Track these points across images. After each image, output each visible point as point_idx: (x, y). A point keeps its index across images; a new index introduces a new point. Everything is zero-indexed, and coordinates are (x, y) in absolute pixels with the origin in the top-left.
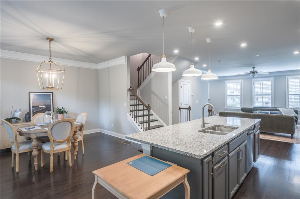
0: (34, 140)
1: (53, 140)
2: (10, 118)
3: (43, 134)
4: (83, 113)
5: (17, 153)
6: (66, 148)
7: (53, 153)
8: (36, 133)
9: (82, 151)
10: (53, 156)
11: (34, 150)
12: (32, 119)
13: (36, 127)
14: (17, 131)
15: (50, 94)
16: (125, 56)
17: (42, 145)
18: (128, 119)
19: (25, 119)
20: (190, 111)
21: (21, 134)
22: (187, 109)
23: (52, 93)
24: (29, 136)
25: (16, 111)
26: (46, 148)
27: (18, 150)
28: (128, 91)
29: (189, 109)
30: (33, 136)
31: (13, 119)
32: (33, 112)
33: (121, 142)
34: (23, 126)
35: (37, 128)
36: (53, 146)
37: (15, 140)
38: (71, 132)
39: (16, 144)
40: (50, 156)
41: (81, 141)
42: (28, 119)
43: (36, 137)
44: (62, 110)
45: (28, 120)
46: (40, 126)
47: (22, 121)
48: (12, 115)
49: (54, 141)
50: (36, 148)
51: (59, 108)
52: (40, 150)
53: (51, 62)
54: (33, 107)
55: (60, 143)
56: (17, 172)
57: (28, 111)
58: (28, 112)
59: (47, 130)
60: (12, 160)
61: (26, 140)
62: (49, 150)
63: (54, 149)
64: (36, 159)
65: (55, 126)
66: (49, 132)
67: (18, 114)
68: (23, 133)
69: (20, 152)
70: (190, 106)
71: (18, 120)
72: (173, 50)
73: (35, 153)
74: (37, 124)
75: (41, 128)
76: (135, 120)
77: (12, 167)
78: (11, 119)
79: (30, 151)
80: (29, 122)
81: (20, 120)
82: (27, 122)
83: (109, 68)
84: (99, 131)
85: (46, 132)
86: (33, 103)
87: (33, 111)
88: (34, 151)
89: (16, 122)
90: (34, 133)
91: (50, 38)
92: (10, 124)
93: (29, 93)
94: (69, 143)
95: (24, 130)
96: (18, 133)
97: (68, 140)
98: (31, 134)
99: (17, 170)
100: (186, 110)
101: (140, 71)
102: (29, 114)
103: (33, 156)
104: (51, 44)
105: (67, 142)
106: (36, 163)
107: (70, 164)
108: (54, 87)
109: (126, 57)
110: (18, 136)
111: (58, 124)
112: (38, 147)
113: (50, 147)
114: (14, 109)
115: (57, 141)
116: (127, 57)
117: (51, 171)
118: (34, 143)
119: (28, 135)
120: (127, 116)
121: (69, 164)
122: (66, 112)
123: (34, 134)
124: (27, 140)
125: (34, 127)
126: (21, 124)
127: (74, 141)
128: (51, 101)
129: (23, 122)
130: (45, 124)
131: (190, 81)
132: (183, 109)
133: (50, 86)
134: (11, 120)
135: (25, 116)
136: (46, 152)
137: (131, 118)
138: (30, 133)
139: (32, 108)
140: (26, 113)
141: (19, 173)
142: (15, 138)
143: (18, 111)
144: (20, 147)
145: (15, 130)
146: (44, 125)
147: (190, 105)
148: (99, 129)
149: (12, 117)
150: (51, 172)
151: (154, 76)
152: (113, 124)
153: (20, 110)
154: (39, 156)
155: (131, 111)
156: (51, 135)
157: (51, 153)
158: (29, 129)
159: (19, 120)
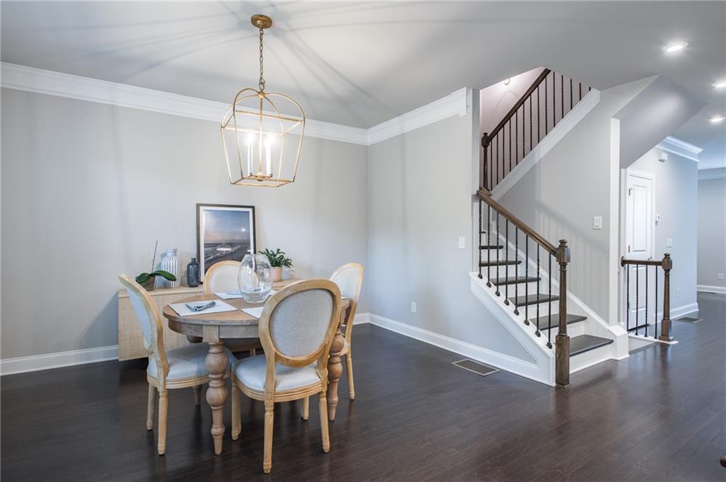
0: (213, 350)
1: (276, 354)
2: (150, 273)
3: (243, 329)
4: (350, 265)
5: (160, 389)
6: (314, 385)
7: (275, 404)
8: (219, 326)
9: (349, 390)
10: (272, 413)
11: (212, 384)
12: (203, 278)
13: (218, 302)
14: (166, 315)
15: (248, 212)
16: (467, 88)
17: (237, 365)
18: (473, 288)
19: (186, 279)
20: (667, 272)
21: (175, 324)
22: (657, 264)
23: (253, 207)
24: (199, 336)
25: (164, 255)
26: (252, 379)
27: (165, 379)
28: (473, 201)
29: (666, 263)
30: (211, 336)
31: (157, 277)
32: (205, 258)
33: (453, 363)
34: (180, 297)
35: (222, 307)
36: (275, 375)
37: (156, 343)
38: (331, 330)
39: (159, 359)
40: (265, 411)
41: (346, 356)
42: (193, 279)
43: (220, 339)
44: (278, 256)
45: (193, 281)
46: (227, 300)
47: (178, 282)
48: (156, 265)
49: (277, 358)
50: (219, 376)
51: (270, 251)
52: (230, 381)
53: (264, 93)
54: (206, 245)
55: (296, 366)
56: (160, 453)
57: (195, 257)
58: (195, 259)
59: (258, 316)
60: (149, 405)
61: (188, 343)
62: (262, 389)
63: (279, 389)
64: (217, 416)
65: (284, 305)
66: (263, 326)
67: (172, 265)
68: (181, 323)
69: (170, 386)
70: (667, 256)
71: (168, 279)
72: (662, 43)
73: (215, 394)
74: (218, 294)
75: (234, 308)
76: (498, 294)
77: (149, 428)
78: (153, 275)
79: (198, 383)
80: (197, 286)
81: (175, 280)
82: (191, 286)
83: (403, 137)
84: (367, 321)
85: (255, 324)
86: (206, 232)
87: (207, 256)
88: (213, 388)
89: (166, 287)
90: (215, 326)
91: (262, 16)
92: (143, 291)
93: (198, 206)
94: (321, 366)
95: (183, 312)
96: (165, 322)
97: (320, 359)
98: (204, 327)
99: (161, 448)
100: (652, 268)
101: (489, 148)
102: (195, 263)
103: (209, 406)
104: (264, 37)
105: (315, 363)
106: (217, 430)
107: (324, 444)
108: (271, 176)
109: (467, 93)
110: (167, 330)
111: (294, 297)
112: (224, 372)
113: (264, 380)
114: (160, 251)
115: (288, 360)
116: (471, 91)
117: (265, 468)
118: (214, 359)
119: (195, 330)
120: (469, 277)
121: (322, 442)
122: (287, 263)
123: (214, 328)
124: (191, 342)
125: (213, 304)
126: (176, 292)
127: (331, 356)
128: (249, 231)
129: (182, 285)
130: (242, 293)
131: (652, 176)
132: (638, 263)
133: (259, 174)
134: (152, 278)
135: (185, 269)
136: (249, 395)
137: (486, 288)
138: (202, 325)
139: (205, 247)
140: (190, 261)
141: (168, 458)
142: (156, 340)
143: (169, 254)
144: (171, 369)
145: (157, 311)
146: (241, 296)
147: (668, 252)
148: (368, 314)
149: (154, 271)
150: (265, 472)
151: (546, 155)
152: (414, 304)
153: (175, 251)
154: (226, 405)
155: (481, 265)
156: (270, 338)
157: (266, 402)
158: (199, 308)
159: (173, 280)
